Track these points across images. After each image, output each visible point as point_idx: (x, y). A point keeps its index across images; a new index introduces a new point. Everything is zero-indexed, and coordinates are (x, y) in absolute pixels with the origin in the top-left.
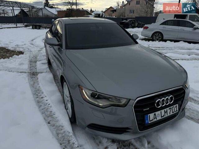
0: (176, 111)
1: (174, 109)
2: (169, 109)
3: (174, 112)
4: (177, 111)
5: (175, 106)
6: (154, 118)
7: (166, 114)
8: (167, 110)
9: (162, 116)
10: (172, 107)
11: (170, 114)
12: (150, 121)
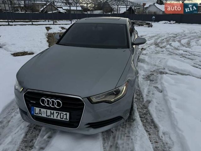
0: (65, 119)
1: (63, 115)
2: (56, 113)
3: (63, 118)
4: (67, 119)
5: (65, 113)
6: (39, 113)
7: (52, 116)
8: (54, 112)
9: (48, 115)
10: (60, 112)
11: (57, 118)
12: (35, 114)
